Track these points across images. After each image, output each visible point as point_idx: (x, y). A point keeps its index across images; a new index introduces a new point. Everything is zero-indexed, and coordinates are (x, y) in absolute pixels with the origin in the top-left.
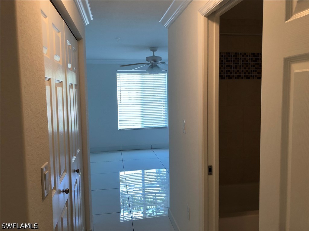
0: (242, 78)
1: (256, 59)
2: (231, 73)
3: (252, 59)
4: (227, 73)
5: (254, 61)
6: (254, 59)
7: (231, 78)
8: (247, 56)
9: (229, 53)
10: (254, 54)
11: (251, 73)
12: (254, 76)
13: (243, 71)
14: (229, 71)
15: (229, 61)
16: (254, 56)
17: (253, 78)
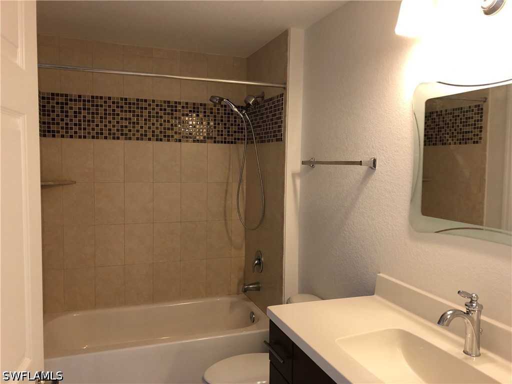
0: (150, 139)
1: (172, 110)
2: (130, 131)
3: (165, 110)
4: (122, 130)
5: (168, 114)
6: (169, 110)
7: (130, 139)
8: (157, 105)
9: (126, 99)
10: (169, 102)
11: (165, 132)
12: (169, 136)
13: (149, 128)
14: (126, 127)
15: (126, 111)
16: (169, 106)
17: (168, 140)
